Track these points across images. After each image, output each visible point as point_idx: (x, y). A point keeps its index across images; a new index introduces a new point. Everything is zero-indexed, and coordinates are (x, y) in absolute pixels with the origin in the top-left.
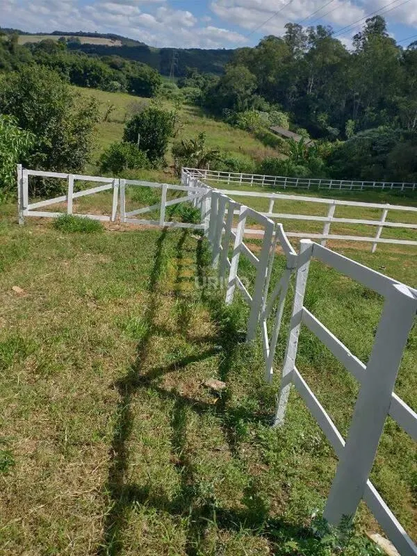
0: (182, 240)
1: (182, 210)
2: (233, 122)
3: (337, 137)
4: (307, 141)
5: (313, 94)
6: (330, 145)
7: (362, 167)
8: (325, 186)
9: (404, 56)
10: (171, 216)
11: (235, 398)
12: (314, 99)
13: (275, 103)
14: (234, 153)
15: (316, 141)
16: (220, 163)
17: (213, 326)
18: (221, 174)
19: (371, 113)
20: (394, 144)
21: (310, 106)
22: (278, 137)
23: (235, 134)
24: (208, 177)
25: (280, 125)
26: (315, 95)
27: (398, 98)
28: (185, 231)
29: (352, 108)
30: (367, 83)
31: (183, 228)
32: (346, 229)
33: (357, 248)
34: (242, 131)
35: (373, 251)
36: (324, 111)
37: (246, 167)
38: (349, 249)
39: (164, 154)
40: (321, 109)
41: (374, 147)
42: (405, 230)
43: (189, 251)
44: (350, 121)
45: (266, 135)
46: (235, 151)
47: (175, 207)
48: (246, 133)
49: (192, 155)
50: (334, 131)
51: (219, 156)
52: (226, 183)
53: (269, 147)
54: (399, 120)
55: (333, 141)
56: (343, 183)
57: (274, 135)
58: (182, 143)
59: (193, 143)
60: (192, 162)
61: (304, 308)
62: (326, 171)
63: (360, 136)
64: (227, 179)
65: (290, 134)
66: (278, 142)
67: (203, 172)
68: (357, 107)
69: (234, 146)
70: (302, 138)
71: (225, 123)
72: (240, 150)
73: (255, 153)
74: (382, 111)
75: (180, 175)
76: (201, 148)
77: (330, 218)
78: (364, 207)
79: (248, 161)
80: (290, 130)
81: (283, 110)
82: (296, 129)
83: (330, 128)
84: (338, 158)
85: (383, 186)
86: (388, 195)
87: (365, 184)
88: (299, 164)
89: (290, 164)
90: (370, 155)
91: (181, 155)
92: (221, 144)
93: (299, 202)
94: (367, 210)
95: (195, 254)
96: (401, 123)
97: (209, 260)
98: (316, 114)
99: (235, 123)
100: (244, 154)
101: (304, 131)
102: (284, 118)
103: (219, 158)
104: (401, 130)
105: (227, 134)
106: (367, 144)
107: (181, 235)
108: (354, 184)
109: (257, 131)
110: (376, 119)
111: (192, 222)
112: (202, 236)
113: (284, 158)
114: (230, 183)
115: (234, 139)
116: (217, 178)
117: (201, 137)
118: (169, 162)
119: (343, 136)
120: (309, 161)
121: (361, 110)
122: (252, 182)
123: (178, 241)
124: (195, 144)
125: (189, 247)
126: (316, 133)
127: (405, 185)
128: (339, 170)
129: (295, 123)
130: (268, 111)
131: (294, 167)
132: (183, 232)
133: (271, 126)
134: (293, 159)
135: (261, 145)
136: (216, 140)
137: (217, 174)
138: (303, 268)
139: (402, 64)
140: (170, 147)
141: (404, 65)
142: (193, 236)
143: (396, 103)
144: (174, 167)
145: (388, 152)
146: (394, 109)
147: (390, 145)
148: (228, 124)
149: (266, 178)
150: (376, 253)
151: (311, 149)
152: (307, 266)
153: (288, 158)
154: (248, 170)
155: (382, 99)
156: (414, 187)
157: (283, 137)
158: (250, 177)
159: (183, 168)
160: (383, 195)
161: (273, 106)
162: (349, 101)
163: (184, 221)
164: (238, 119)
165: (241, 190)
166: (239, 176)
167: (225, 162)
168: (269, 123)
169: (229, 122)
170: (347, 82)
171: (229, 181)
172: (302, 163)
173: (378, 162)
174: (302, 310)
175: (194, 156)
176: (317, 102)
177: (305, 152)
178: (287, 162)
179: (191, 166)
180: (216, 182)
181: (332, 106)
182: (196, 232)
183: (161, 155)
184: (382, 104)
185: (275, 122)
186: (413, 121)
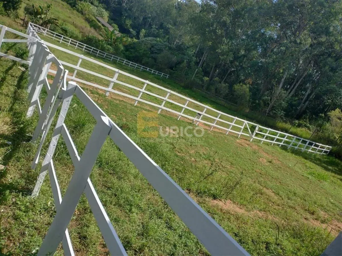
0: (10, 68)
1: (18, 49)
2: (73, 5)
3: (134, 36)
4: (117, 32)
5: (126, 6)
6: (129, 39)
7: (144, 57)
8: (120, 62)
9: (178, 4)
10: (8, 50)
11: (9, 177)
12: (126, 10)
13: (102, 3)
14: (69, 25)
15: (122, 34)
16: (58, 28)
17: (10, 129)
18: (56, 35)
19: (155, 29)
20: (162, 50)
21: (123, 13)
22: (100, 24)
23: (73, 13)
24: (48, 34)
25: (102, 17)
26: (127, 8)
27: (170, 26)
28: (15, 63)
29: (145, 23)
30: (156, 12)
31: (13, 61)
32: (125, 90)
33: (127, 101)
34: (78, 13)
35: (135, 105)
36: (130, 18)
37: (75, 36)
38: (122, 101)
39: (17, 9)
40: (129, 17)
41: (152, 49)
42: (156, 98)
43: (13, 77)
44: (143, 30)
45: (93, 20)
46: (70, 24)
47: (14, 45)
48: (80, 15)
49: (39, 16)
50: (134, 32)
51: (57, 23)
52: (59, 42)
53: (92, 28)
54: (168, 38)
55: (132, 38)
56: (131, 63)
57: (98, 22)
58: (33, 6)
59: (41, 9)
60: (38, 21)
61: (64, 125)
62: (124, 54)
63: (146, 40)
64: (60, 39)
65: (108, 25)
66: (99, 27)
67: (44, 30)
68: (149, 23)
69: (70, 20)
70: (114, 30)
71: (68, 3)
72: (73, 24)
73: (83, 29)
74: (161, 30)
75: (26, 27)
76: (46, 14)
77: (114, 80)
78: (139, 81)
79: (77, 32)
80: (108, 23)
81: (107, 9)
82: (112, 23)
83: (131, 30)
84: (132, 48)
85: (152, 72)
86: (154, 77)
87: (143, 68)
88: (109, 44)
89: (104, 42)
90: (150, 53)
91: (31, 14)
92: (62, 16)
93: (103, 67)
94: (140, 82)
95: (17, 80)
96: (169, 40)
97: (25, 85)
98: (125, 19)
99: (74, 6)
100: (76, 27)
101: (116, 26)
102: (106, 14)
103: (58, 24)
104: (168, 44)
105: (67, 11)
106: (149, 46)
107: (11, 64)
108: (137, 66)
109: (87, 16)
110: (157, 34)
111: (22, 58)
112: (26, 69)
113: (101, 38)
114: (62, 43)
115: (71, 16)
116: (53, 36)
117: (49, 7)
118: (21, 16)
119: (138, 37)
120: (115, 45)
121: (150, 25)
122: (77, 46)
123: (7, 68)
124: (42, 10)
125: (14, 74)
126: (123, 30)
127: (163, 75)
128: (131, 55)
129: (112, 19)
130: (97, 6)
131: (105, 45)
132: (13, 63)
133: (97, 16)
134: (106, 41)
135: (88, 26)
136: (58, 12)
137: (54, 34)
138: (67, 99)
139: (176, 8)
140: (23, 5)
141: (177, 9)
142: (19, 67)
143: (169, 28)
144: (23, 20)
145: (159, 54)
146: (167, 31)
147: (160, 50)
148: (69, 5)
149: (86, 46)
150: (136, 106)
151: (117, 38)
152: (70, 98)
153: (103, 39)
154: (76, 38)
155: (162, 24)
156: (167, 77)
157: (103, 25)
158: (76, 43)
159: (30, 23)
160: (151, 76)
161: (101, 5)
162: (145, 19)
163: (17, 56)
164: (76, 4)
165: (68, 49)
166: (69, 40)
167: (62, 28)
168: (96, 14)
169: (70, 4)
170: (146, 7)
171: (61, 41)
172: (111, 45)
173: (152, 58)
174: (63, 126)
175: (40, 18)
176: (127, 12)
177: (114, 39)
178: (102, 41)
179: (36, 23)
180: (52, 39)
181: (135, 18)
182: (23, 65)
183: (15, 9)
184: (161, 26)
185: (100, 14)
186: (175, 41)
